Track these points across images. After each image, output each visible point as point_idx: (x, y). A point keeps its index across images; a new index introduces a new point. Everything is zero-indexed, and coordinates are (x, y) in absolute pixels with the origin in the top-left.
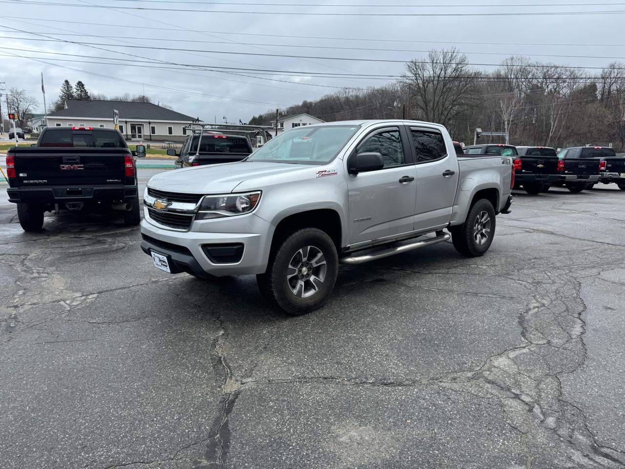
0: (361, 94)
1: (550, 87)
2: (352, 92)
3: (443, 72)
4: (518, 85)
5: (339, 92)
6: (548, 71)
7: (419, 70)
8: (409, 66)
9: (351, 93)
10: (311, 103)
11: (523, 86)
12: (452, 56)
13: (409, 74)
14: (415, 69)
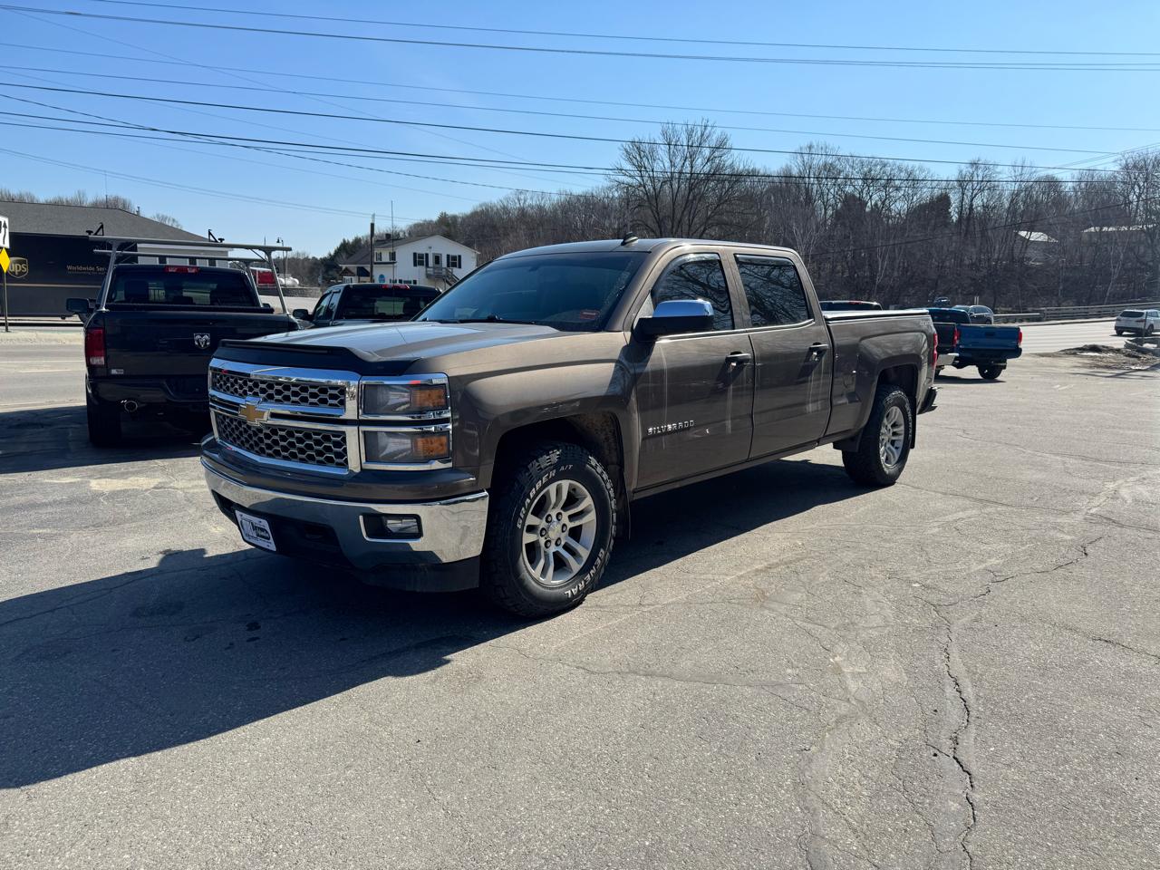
0: (547, 205)
1: (875, 197)
2: (532, 198)
3: (687, 163)
4: (822, 193)
5: (507, 199)
6: (870, 170)
7: (644, 159)
8: (627, 152)
9: (529, 202)
10: (454, 218)
11: (831, 196)
12: (702, 135)
13: (627, 166)
14: (638, 158)
